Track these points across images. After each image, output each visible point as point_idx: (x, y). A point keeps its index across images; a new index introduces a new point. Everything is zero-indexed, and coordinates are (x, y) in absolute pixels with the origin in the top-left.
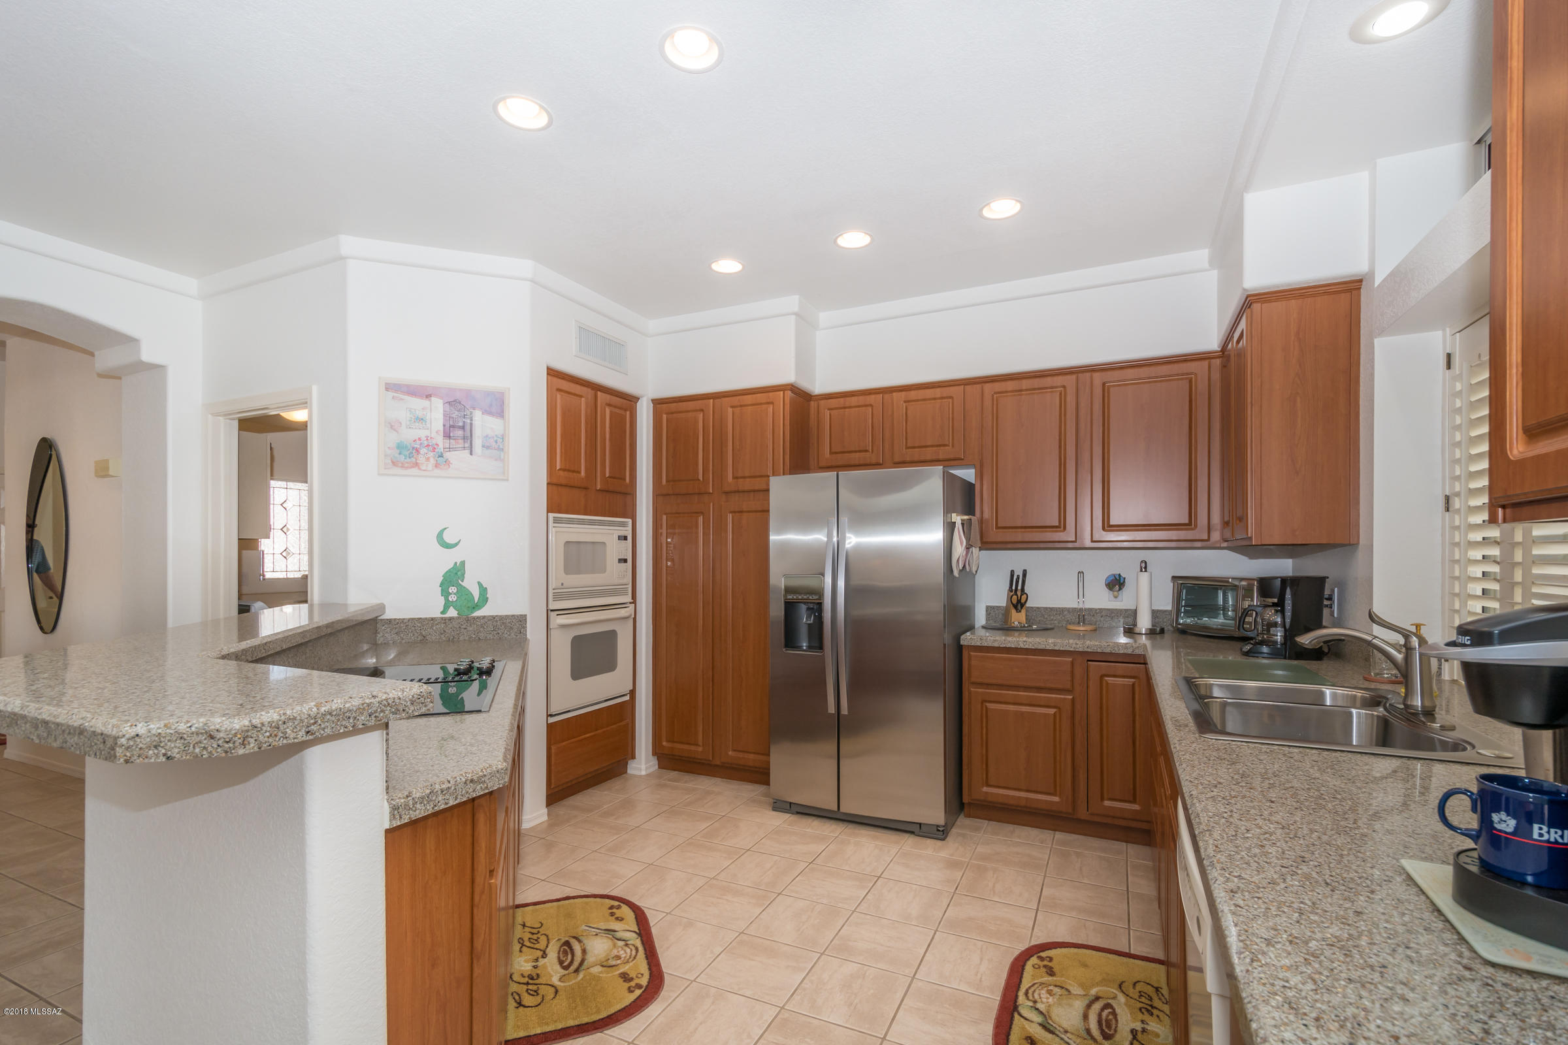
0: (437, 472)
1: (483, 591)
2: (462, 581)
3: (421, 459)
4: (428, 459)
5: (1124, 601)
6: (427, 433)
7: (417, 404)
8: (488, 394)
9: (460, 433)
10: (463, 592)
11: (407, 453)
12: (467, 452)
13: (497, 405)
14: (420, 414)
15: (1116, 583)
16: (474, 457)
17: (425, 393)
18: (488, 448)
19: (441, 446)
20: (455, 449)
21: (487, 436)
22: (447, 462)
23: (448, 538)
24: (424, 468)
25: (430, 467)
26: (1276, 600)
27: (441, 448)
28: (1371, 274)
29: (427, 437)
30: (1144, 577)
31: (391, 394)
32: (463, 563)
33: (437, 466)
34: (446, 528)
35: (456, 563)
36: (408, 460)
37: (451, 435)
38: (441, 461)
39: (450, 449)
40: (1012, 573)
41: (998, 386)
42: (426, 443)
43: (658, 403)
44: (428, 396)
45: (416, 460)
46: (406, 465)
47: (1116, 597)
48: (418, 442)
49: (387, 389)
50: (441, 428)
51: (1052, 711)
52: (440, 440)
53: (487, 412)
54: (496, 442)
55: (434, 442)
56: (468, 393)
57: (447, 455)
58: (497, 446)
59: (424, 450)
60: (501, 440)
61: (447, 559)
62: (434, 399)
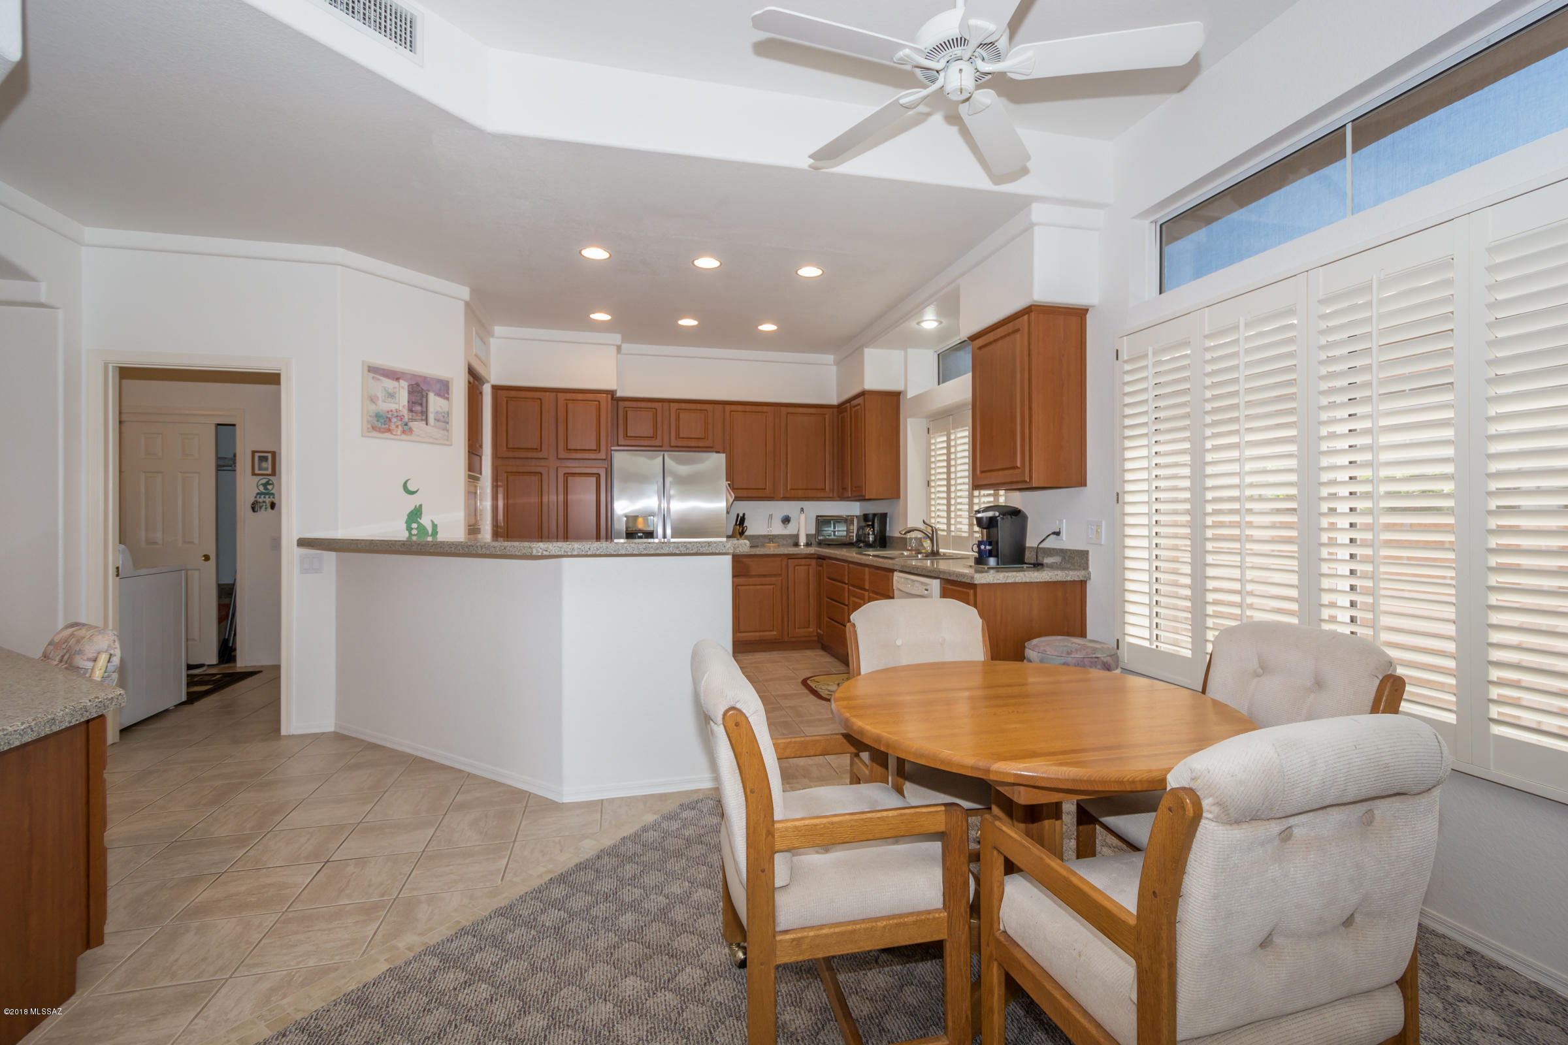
0: (404, 437)
1: (435, 526)
2: (420, 519)
3: (393, 427)
4: (397, 427)
5: (790, 530)
6: (397, 407)
7: (390, 384)
8: (439, 381)
9: (418, 408)
10: (422, 528)
11: (383, 421)
12: (424, 422)
13: (444, 388)
14: (391, 391)
15: (786, 520)
16: (428, 427)
17: (395, 376)
18: (438, 421)
19: (406, 417)
20: (415, 420)
21: (437, 412)
22: (411, 430)
23: (411, 487)
24: (394, 433)
25: (399, 432)
26: (870, 523)
27: (406, 419)
28: (905, 392)
29: (396, 409)
30: (803, 516)
31: (372, 375)
32: (421, 506)
33: (404, 432)
34: (408, 480)
35: (416, 506)
36: (383, 426)
37: (413, 409)
38: (407, 430)
39: (413, 420)
40: (738, 515)
41: (734, 408)
42: (395, 414)
43: (496, 389)
44: (397, 379)
45: (389, 426)
46: (382, 430)
47: (785, 528)
48: (390, 413)
49: (369, 371)
50: (406, 403)
52: (405, 412)
53: (438, 394)
54: (444, 417)
55: (401, 414)
56: (425, 379)
57: (411, 424)
58: (444, 420)
59: (394, 420)
60: (446, 416)
61: (411, 503)
62: (401, 381)
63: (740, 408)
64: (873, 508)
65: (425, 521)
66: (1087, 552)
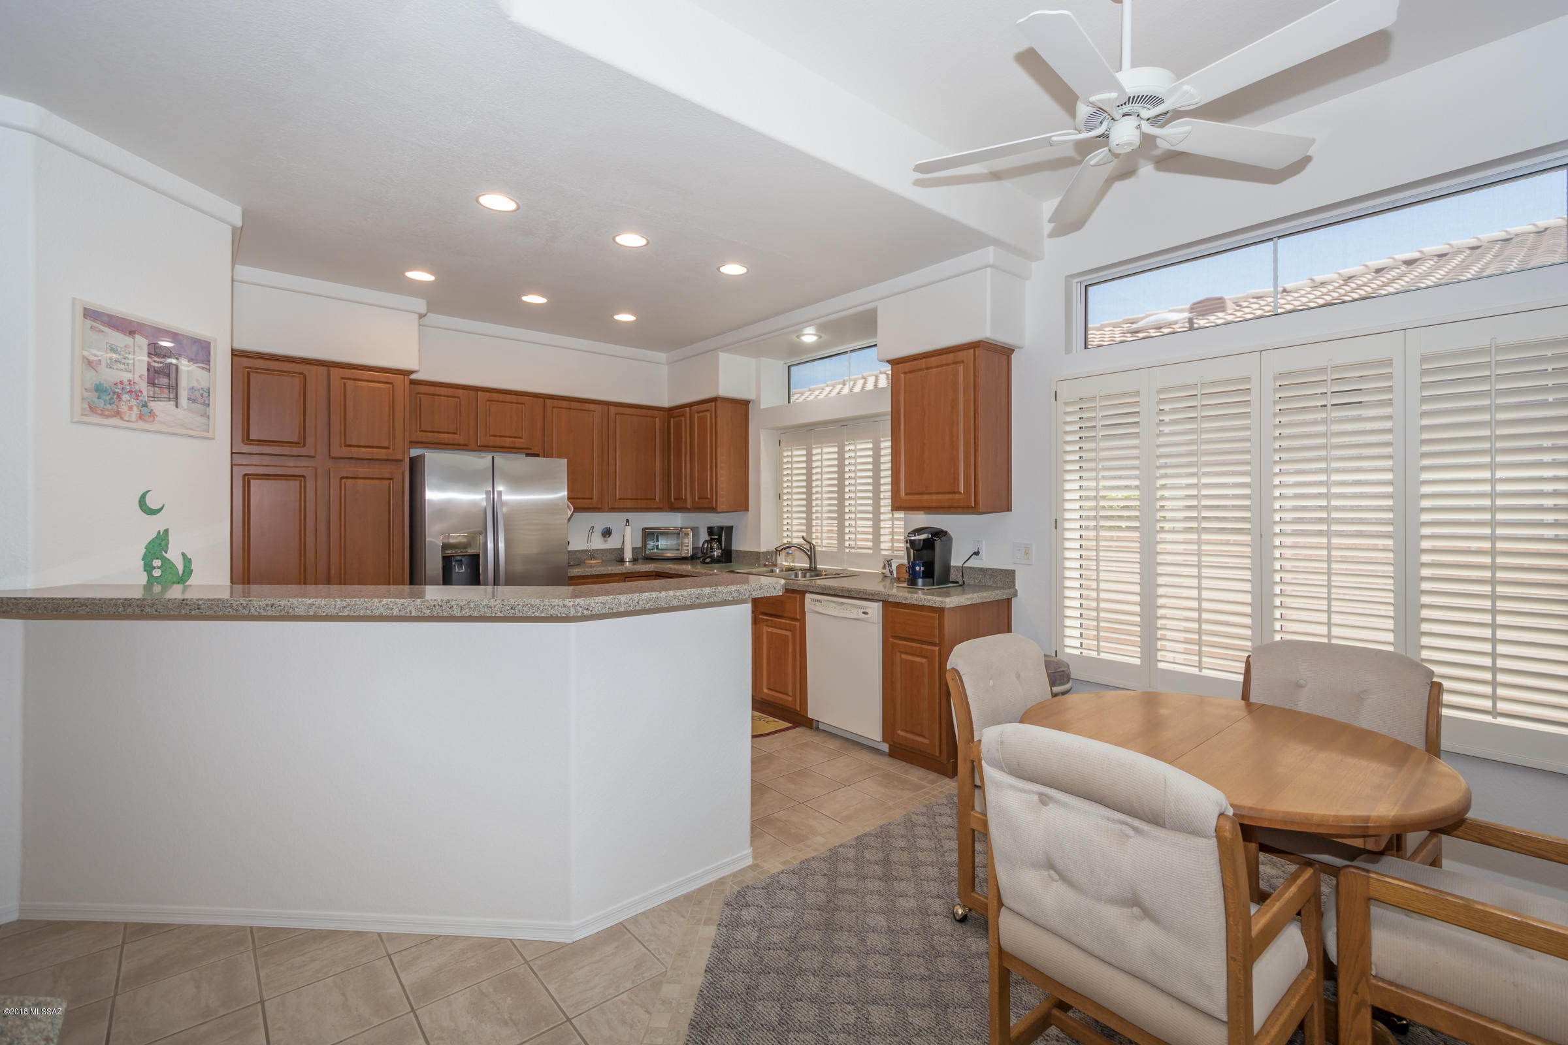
0: (141, 424)
1: (187, 561)
2: (166, 553)
3: (124, 408)
4: (131, 408)
5: (613, 543)
6: (129, 376)
7: (120, 339)
8: (196, 341)
9: (164, 381)
10: (167, 564)
11: (108, 398)
12: (173, 403)
13: (202, 354)
14: (122, 351)
15: (607, 533)
16: (178, 410)
17: (129, 328)
18: (194, 401)
19: (145, 393)
20: (159, 399)
21: (193, 388)
22: (152, 413)
23: (152, 503)
24: (126, 418)
25: (134, 418)
26: (716, 537)
27: (144, 397)
29: (130, 381)
30: (628, 529)
31: (89, 323)
32: (166, 531)
33: (141, 417)
34: (149, 491)
35: (159, 532)
36: (108, 406)
37: (156, 382)
38: (146, 415)
39: (155, 398)
41: (556, 403)
42: (128, 388)
43: (236, 355)
44: (132, 333)
45: (118, 407)
46: (107, 413)
47: (605, 541)
48: (120, 386)
49: (85, 316)
50: (145, 373)
52: (143, 386)
53: (194, 361)
54: (202, 395)
55: (137, 388)
56: (175, 336)
57: (152, 405)
58: (202, 398)
59: (125, 397)
60: (207, 395)
61: (150, 527)
62: (137, 336)
63: (564, 404)
64: (717, 520)
65: (173, 554)
66: (1013, 572)
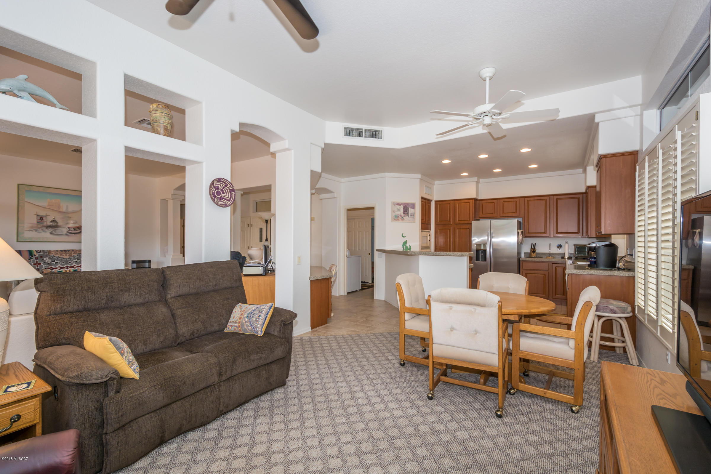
0: (402, 221)
1: (410, 247)
2: (406, 245)
3: (399, 219)
5: (561, 251)
6: (400, 213)
7: (398, 207)
8: (412, 204)
9: (406, 213)
10: (407, 247)
11: (397, 217)
12: (408, 216)
13: (413, 206)
14: (399, 208)
15: (559, 247)
16: (409, 218)
18: (411, 215)
21: (411, 213)
22: (404, 219)
23: (404, 235)
25: (401, 220)
27: (403, 216)
30: (567, 245)
31: (394, 205)
32: (406, 241)
33: (402, 220)
34: (403, 233)
38: (403, 219)
39: (405, 216)
40: (532, 244)
41: (529, 199)
42: (400, 215)
43: (436, 202)
44: (400, 205)
46: (397, 220)
47: (559, 250)
48: (398, 215)
50: (403, 212)
51: (543, 275)
52: (402, 214)
53: (411, 208)
56: (408, 204)
57: (404, 217)
58: (413, 215)
59: (399, 217)
61: (404, 240)
62: (401, 206)
63: (532, 198)
65: (408, 245)
